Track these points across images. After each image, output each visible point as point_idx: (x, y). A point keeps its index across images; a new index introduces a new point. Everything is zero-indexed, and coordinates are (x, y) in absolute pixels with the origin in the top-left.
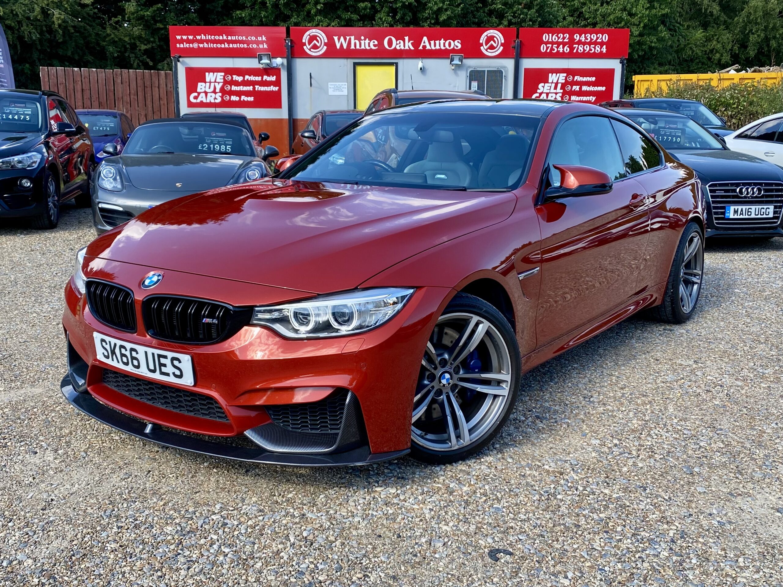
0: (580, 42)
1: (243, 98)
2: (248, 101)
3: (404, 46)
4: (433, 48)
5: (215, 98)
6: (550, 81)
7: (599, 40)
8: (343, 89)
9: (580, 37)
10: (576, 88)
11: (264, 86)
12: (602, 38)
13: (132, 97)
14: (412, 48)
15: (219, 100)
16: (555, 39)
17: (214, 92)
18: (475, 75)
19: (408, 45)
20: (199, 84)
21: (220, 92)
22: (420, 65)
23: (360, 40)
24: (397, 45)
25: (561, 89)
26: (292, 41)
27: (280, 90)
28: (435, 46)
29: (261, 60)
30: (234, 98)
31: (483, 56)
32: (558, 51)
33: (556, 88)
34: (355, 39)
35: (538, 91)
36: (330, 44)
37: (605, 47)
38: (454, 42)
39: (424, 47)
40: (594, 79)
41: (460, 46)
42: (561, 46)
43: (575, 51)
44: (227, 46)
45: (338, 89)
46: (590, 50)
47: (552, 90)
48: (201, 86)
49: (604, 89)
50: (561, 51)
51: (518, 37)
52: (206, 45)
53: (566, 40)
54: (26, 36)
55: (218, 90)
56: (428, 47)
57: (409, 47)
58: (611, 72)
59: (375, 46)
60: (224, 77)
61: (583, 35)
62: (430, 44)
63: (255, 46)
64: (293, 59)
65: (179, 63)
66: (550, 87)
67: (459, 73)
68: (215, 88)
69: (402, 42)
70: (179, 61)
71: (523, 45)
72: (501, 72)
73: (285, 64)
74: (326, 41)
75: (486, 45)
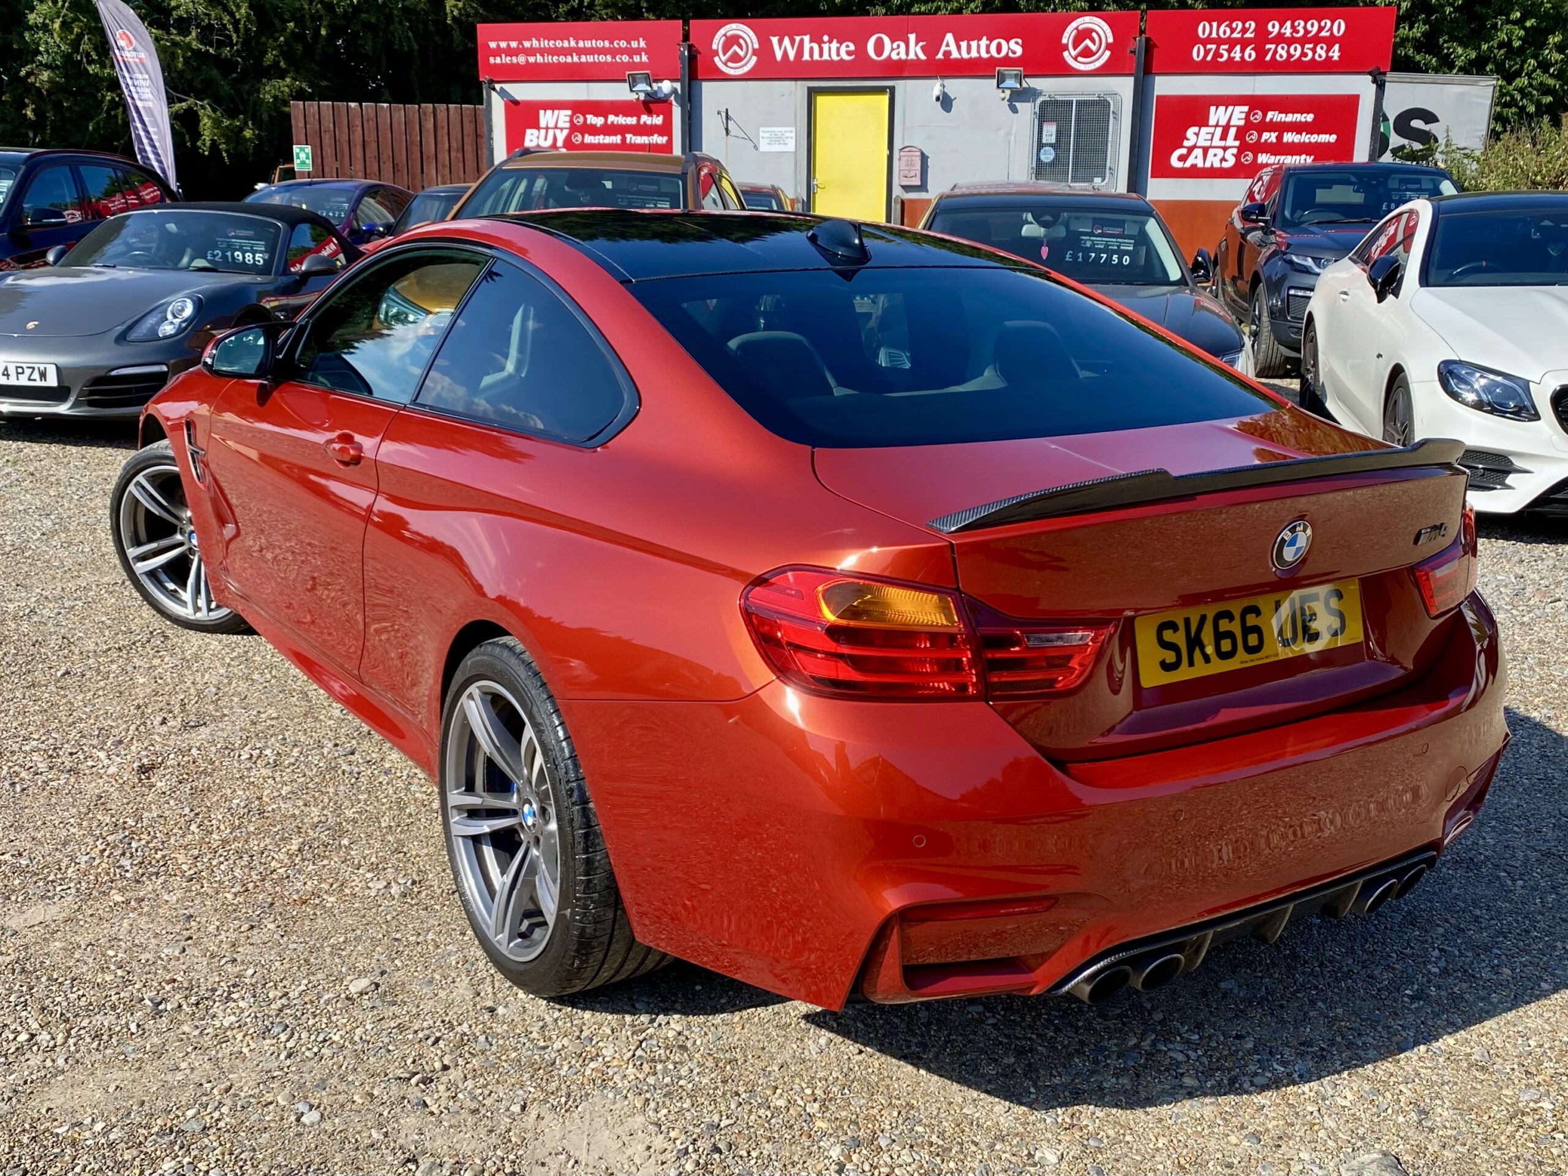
0: (1280, 39)
3: (907, 53)
4: (965, 56)
6: (1212, 121)
7: (1323, 34)
8: (787, 141)
9: (1281, 27)
10: (1270, 137)
11: (641, 135)
12: (1331, 29)
14: (923, 57)
16: (1225, 33)
17: (554, 146)
19: (914, 50)
20: (529, 132)
21: (565, 147)
22: (938, 91)
23: (820, 43)
24: (893, 50)
25: (1236, 139)
26: (690, 48)
27: (670, 141)
28: (969, 51)
29: (635, 85)
31: (1067, 71)
32: (1230, 59)
33: (1224, 137)
34: (811, 41)
35: (1186, 143)
36: (764, 52)
37: (1337, 47)
38: (1008, 42)
39: (947, 54)
40: (1310, 117)
41: (1019, 51)
42: (1238, 48)
43: (1268, 58)
44: (576, 59)
45: (778, 139)
46: (1304, 54)
47: (1217, 142)
48: (531, 136)
49: (1333, 138)
50: (1238, 59)
51: (1142, 30)
52: (540, 59)
53: (1248, 35)
55: (560, 143)
56: (955, 55)
57: (916, 55)
58: (1352, 102)
59: (849, 53)
60: (571, 117)
61: (1288, 23)
62: (959, 47)
63: (625, 58)
64: (694, 83)
65: (493, 93)
66: (1213, 134)
67: (1018, 105)
68: (555, 139)
69: (902, 45)
70: (494, 89)
71: (1155, 46)
72: (1106, 104)
73: (679, 91)
74: (756, 46)
75: (1075, 47)
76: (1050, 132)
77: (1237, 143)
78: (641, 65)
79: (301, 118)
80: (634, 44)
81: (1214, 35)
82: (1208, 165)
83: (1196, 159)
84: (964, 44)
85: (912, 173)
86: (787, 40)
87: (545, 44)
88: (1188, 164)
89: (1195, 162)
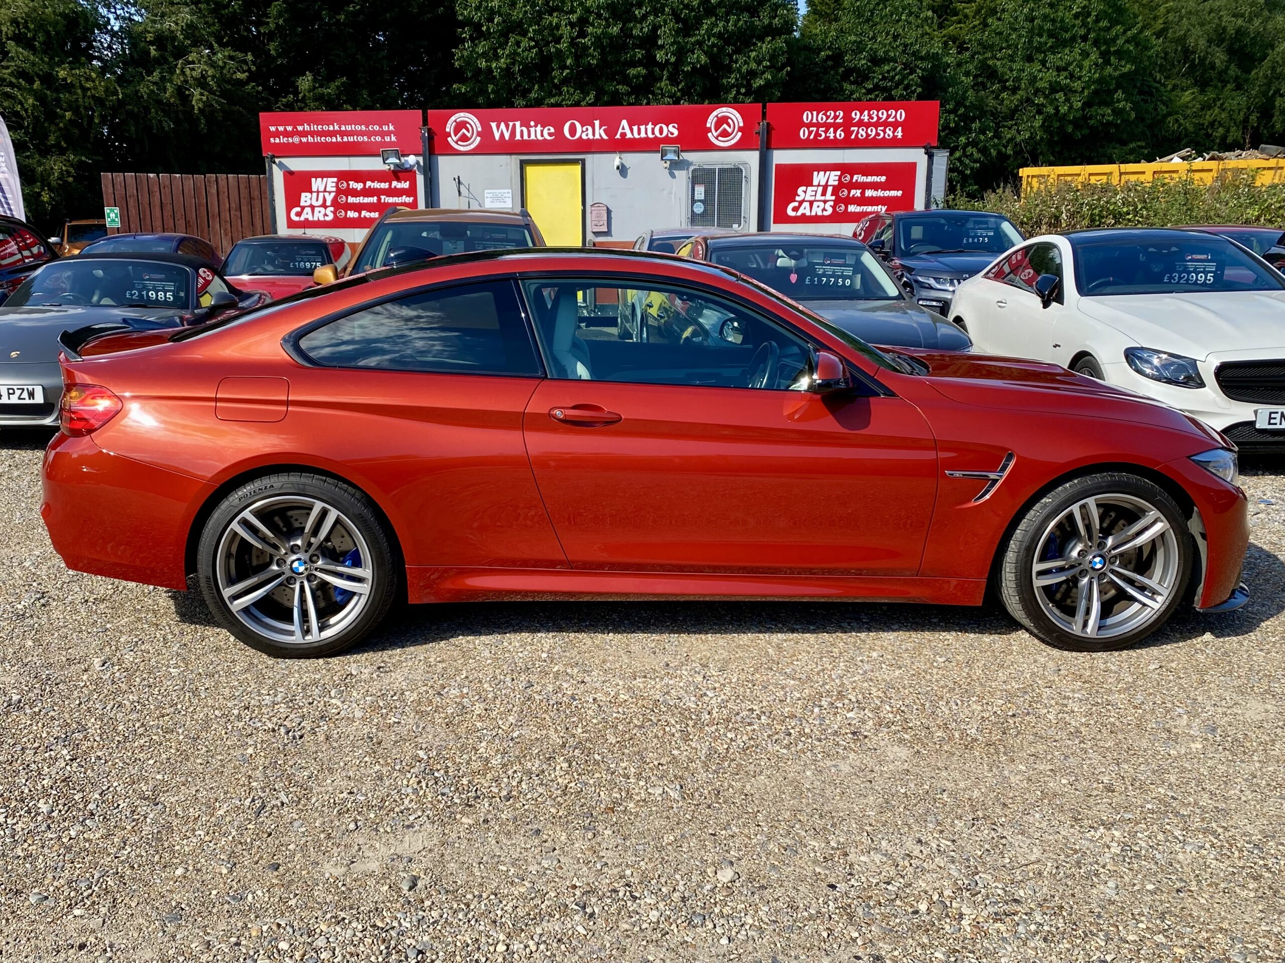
0: (860, 123)
1: (364, 213)
2: (370, 218)
3: (594, 134)
4: (636, 136)
5: (326, 215)
6: (815, 182)
7: (890, 120)
8: (506, 200)
9: (861, 115)
10: (856, 193)
11: (393, 196)
12: (895, 116)
14: (605, 137)
15: (330, 217)
16: (822, 119)
17: (324, 205)
18: (700, 177)
19: (599, 132)
20: (303, 195)
21: (332, 206)
22: (617, 162)
23: (528, 127)
24: (584, 133)
25: (832, 195)
26: (429, 131)
27: (415, 201)
28: (639, 133)
29: (387, 159)
30: (352, 214)
31: (712, 148)
32: (827, 138)
33: (824, 194)
34: (521, 126)
35: (797, 198)
36: (486, 133)
37: (900, 129)
38: (667, 126)
39: (623, 135)
40: (883, 179)
41: (676, 132)
42: (832, 130)
43: (853, 137)
44: (339, 139)
45: (496, 198)
46: (878, 134)
47: (819, 197)
48: (305, 198)
49: (899, 193)
50: (832, 137)
51: (764, 118)
52: (310, 139)
53: (838, 121)
54: (155, 127)
55: (328, 203)
56: (629, 135)
57: (600, 135)
58: (911, 168)
59: (550, 134)
60: (337, 183)
61: (866, 112)
62: (632, 130)
63: (378, 139)
64: (433, 157)
65: (274, 165)
66: (816, 192)
67: (676, 172)
68: (325, 200)
69: (590, 128)
70: (274, 162)
71: (773, 129)
72: (740, 171)
73: (422, 164)
74: (480, 129)
75: (716, 130)
76: (700, 191)
77: (833, 198)
78: (391, 144)
79: (110, 186)
80: (385, 128)
81: (815, 121)
82: (813, 214)
83: (805, 210)
84: (635, 128)
85: (601, 223)
86: (503, 125)
87: (314, 128)
88: (799, 213)
89: (804, 211)
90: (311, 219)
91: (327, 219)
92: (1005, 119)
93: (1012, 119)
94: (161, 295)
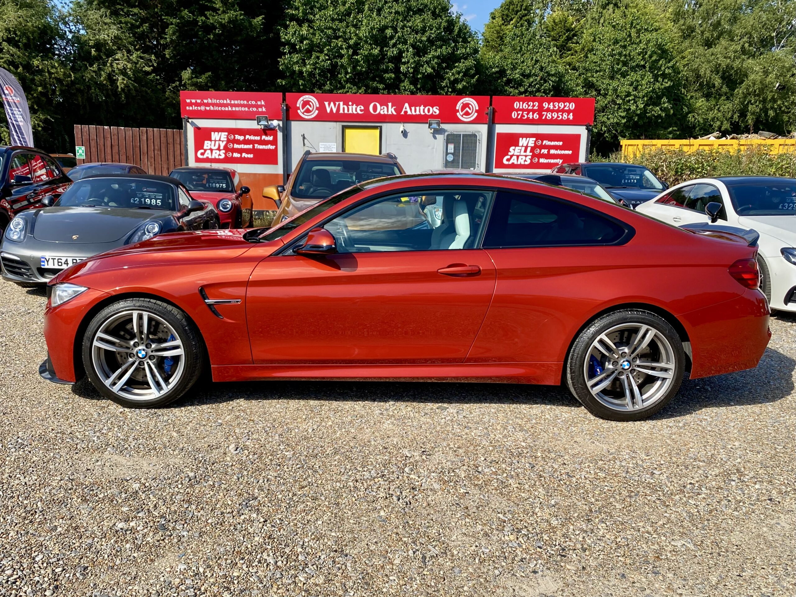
0: (548, 110)
1: (244, 155)
2: (248, 158)
3: (388, 111)
4: (414, 113)
5: (219, 155)
6: (520, 144)
7: (566, 108)
8: (332, 148)
9: (549, 105)
10: (545, 151)
11: (262, 145)
12: (569, 107)
13: (156, 152)
14: (395, 113)
15: (223, 156)
16: (525, 107)
17: (219, 149)
18: (451, 139)
19: (391, 110)
20: (206, 142)
21: (224, 149)
22: (402, 129)
23: (348, 105)
24: (382, 110)
25: (530, 152)
26: (287, 105)
27: (276, 148)
28: (415, 111)
29: (260, 122)
30: (236, 155)
31: (459, 122)
32: (528, 118)
33: (525, 151)
34: (344, 104)
35: (510, 154)
36: (322, 108)
37: (571, 114)
38: (433, 108)
39: (406, 112)
40: (561, 143)
41: (438, 112)
42: (531, 113)
43: (544, 118)
44: (230, 109)
45: (327, 148)
46: (558, 117)
47: (522, 153)
48: (207, 144)
49: (570, 152)
50: (531, 118)
51: (491, 105)
52: (212, 108)
53: (535, 108)
55: (222, 148)
56: (409, 113)
57: (392, 112)
58: (577, 137)
59: (361, 110)
60: (228, 136)
61: (552, 104)
62: (411, 110)
63: (255, 109)
64: (288, 122)
65: (188, 124)
66: (521, 150)
67: (437, 136)
68: (219, 146)
69: (385, 107)
70: (188, 122)
71: (496, 111)
72: (475, 136)
73: (281, 125)
74: (318, 106)
75: (462, 111)
76: (451, 147)
77: (531, 154)
78: (262, 113)
79: (80, 133)
80: (259, 103)
81: (521, 107)
82: (519, 163)
83: (514, 160)
86: (332, 104)
87: (214, 101)
88: (510, 163)
89: (513, 161)
90: (210, 157)
91: (221, 157)
92: (599, 112)
93: (603, 112)
94: (153, 201)
